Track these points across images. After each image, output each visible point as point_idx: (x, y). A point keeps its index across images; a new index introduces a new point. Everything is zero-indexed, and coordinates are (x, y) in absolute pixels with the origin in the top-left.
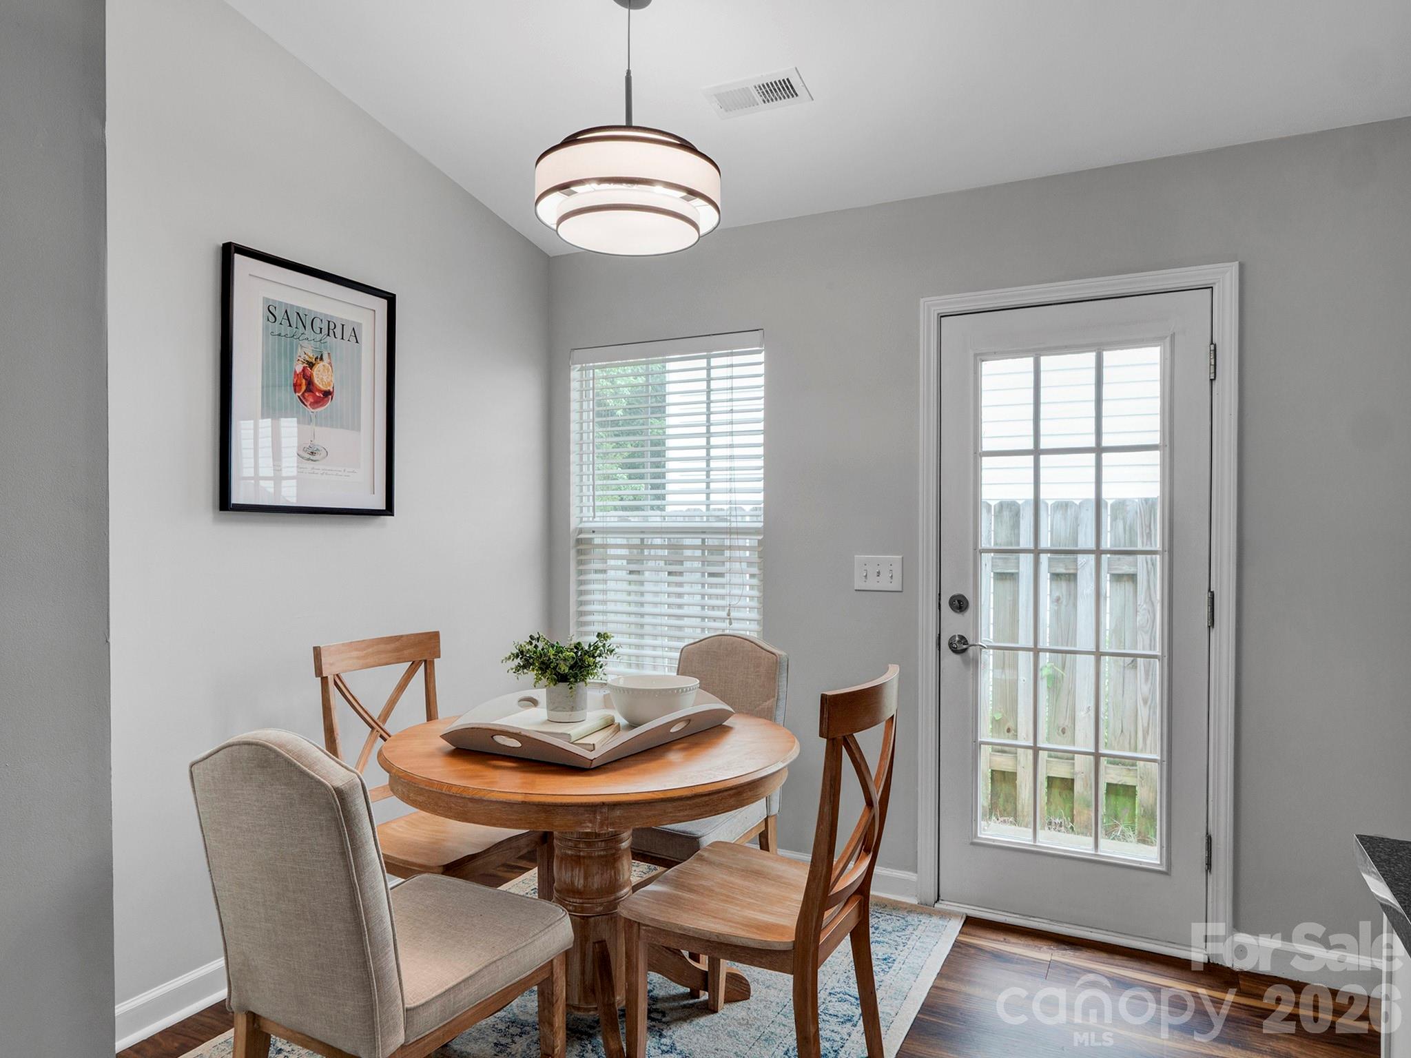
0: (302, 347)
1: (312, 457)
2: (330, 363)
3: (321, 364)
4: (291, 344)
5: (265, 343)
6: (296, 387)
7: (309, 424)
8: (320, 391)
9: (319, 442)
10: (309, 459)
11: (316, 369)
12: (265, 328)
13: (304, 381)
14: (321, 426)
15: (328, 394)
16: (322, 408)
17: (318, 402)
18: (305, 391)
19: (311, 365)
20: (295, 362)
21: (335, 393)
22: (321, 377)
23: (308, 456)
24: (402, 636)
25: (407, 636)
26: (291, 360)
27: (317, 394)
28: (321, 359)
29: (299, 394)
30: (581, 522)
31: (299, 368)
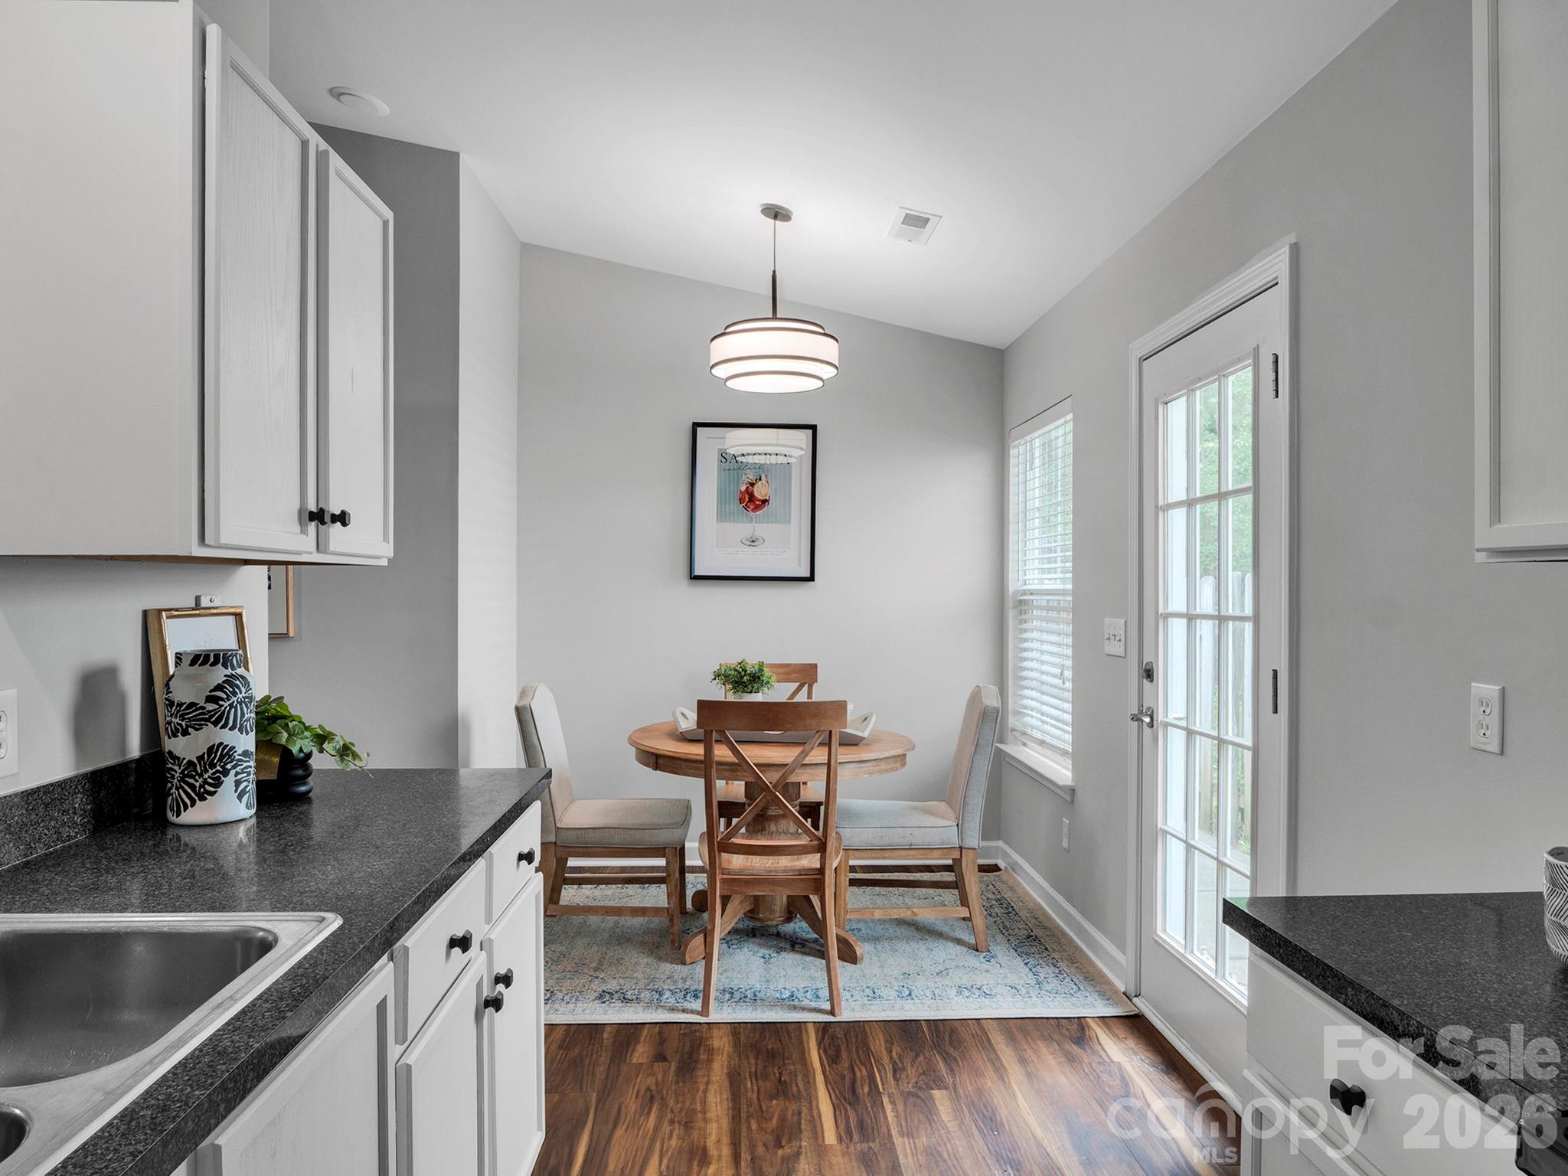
0: (745, 474)
1: (752, 544)
2: (767, 482)
3: (760, 482)
4: (738, 474)
5: (719, 477)
6: (741, 501)
7: (750, 522)
8: (759, 500)
9: (757, 534)
10: (750, 545)
11: (756, 487)
12: (719, 467)
13: (747, 496)
14: (759, 523)
15: (765, 502)
16: (760, 512)
17: (757, 508)
18: (748, 502)
19: (752, 485)
20: (741, 484)
21: (770, 501)
22: (759, 492)
23: (749, 543)
24: (790, 665)
25: (794, 664)
26: (738, 484)
27: (757, 503)
28: (760, 479)
29: (744, 505)
30: (1025, 584)
31: (743, 488)
